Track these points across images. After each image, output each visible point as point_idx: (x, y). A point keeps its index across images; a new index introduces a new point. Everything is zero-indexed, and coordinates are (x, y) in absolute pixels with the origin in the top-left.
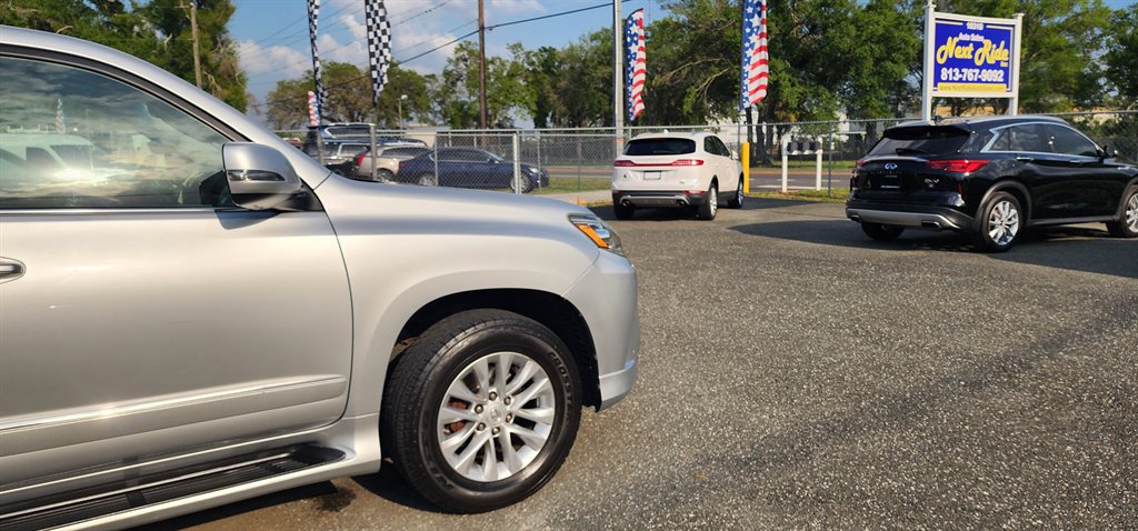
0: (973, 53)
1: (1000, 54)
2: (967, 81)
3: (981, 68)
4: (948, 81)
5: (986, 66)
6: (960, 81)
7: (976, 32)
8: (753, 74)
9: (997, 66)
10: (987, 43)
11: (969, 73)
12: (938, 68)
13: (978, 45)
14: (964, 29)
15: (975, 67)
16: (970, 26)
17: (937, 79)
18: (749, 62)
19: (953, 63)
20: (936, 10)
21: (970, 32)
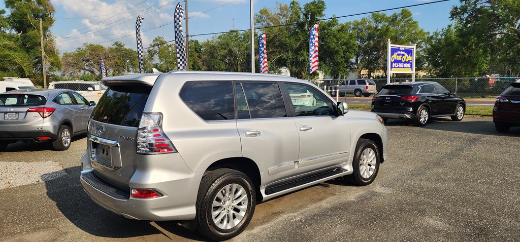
0: (402, 58)
1: (409, 58)
2: (400, 68)
3: (404, 63)
4: (394, 68)
5: (406, 62)
6: (398, 67)
7: (402, 51)
8: (313, 61)
9: (408, 62)
10: (406, 54)
11: (401, 65)
12: (392, 63)
13: (403, 55)
14: (399, 50)
15: (402, 62)
16: (401, 49)
17: (392, 67)
18: (312, 56)
19: (396, 61)
20: (391, 43)
21: (401, 51)
